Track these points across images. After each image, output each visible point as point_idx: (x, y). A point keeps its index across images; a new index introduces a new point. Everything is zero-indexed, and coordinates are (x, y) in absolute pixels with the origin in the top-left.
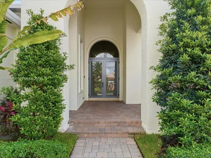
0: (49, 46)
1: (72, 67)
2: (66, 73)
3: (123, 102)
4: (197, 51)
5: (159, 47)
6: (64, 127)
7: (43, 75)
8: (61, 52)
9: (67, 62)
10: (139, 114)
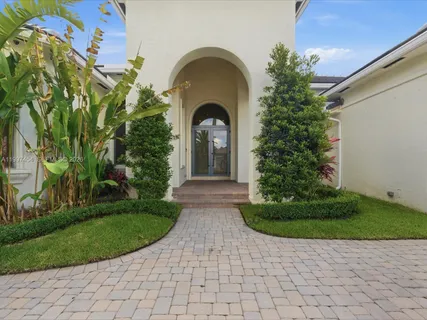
0: (160, 118)
1: (177, 137)
2: (172, 142)
3: (235, 181)
4: (284, 123)
5: (259, 118)
6: (169, 197)
7: (154, 144)
8: (167, 122)
9: (174, 132)
10: (248, 189)
